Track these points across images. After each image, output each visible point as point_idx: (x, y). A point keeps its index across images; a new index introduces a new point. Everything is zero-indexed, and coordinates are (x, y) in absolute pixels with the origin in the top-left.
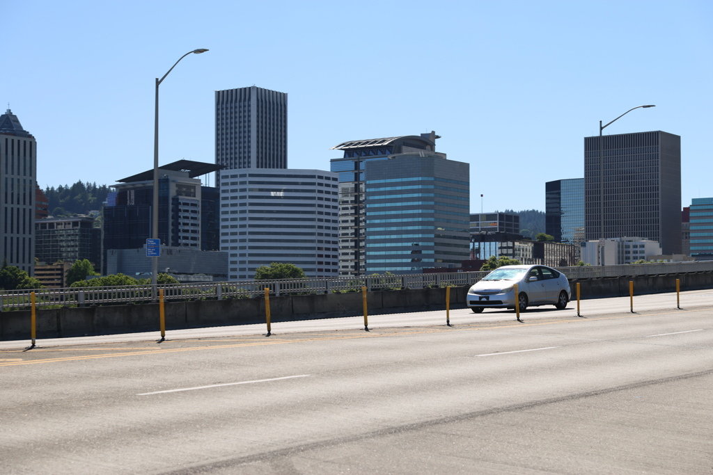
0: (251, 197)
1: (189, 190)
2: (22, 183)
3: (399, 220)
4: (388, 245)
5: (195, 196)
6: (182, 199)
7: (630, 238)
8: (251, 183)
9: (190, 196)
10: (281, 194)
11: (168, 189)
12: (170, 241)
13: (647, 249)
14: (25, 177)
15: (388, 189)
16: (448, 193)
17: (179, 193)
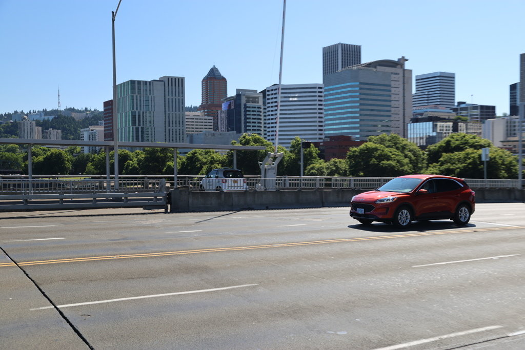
1: (255, 100)
2: (177, 101)
5: (258, 103)
6: (248, 105)
8: (281, 93)
9: (255, 103)
10: (296, 99)
11: (240, 100)
14: (179, 98)
15: (334, 92)
16: (372, 92)
17: (248, 101)
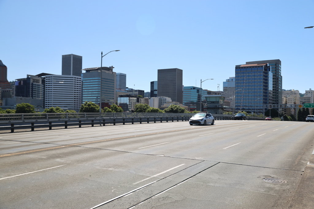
0: (54, 83)
1: (37, 81)
3: (92, 91)
4: (88, 98)
5: (39, 83)
6: (34, 83)
7: (163, 97)
8: (54, 79)
10: (63, 82)
11: (30, 81)
12: (31, 96)
13: (167, 100)
15: (89, 81)
16: (107, 83)
17: (34, 82)
